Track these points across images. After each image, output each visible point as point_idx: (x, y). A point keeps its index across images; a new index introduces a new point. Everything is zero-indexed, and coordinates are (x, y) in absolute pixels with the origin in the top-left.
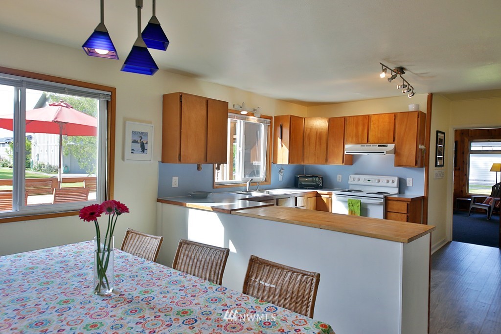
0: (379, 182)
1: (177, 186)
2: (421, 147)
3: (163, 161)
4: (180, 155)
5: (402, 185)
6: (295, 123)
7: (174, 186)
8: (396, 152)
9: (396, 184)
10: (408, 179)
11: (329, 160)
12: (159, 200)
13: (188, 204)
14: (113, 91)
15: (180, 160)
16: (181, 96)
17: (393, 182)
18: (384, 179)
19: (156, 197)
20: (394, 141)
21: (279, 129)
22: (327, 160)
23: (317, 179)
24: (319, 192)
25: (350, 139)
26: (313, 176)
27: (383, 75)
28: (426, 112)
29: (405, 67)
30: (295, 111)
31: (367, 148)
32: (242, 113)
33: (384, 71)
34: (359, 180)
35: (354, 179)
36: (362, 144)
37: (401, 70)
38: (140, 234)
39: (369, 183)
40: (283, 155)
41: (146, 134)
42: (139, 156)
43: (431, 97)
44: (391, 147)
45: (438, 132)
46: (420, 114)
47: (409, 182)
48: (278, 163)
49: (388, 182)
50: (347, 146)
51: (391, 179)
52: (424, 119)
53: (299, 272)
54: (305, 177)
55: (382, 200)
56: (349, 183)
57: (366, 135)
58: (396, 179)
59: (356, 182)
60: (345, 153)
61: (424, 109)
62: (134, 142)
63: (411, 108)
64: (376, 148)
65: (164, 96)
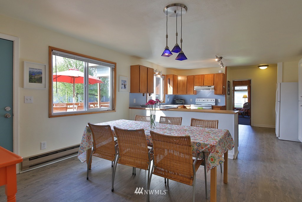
0: (208, 101)
1: (135, 102)
2: (224, 87)
3: (131, 92)
4: (139, 89)
5: (216, 101)
6: (175, 78)
7: (134, 102)
8: (215, 89)
9: (214, 101)
10: (219, 99)
11: (188, 93)
12: (130, 108)
13: (146, 109)
14: (115, 64)
15: (139, 92)
16: (140, 66)
17: (213, 101)
18: (210, 100)
19: (128, 107)
20: (214, 84)
21: (168, 80)
22: (187, 93)
23: (182, 101)
24: (185, 105)
25: (196, 84)
26: (181, 100)
27: (217, 60)
28: (225, 74)
29: (223, 57)
30: (175, 73)
31: (203, 88)
32: (156, 73)
33: (217, 58)
34: (200, 100)
35: (198, 100)
36: (201, 86)
37: (221, 58)
38: (142, 116)
39: (204, 102)
40: (170, 91)
41: (126, 81)
42: (123, 90)
43: (226, 68)
44: (213, 87)
45: (228, 81)
46: (223, 74)
47: (219, 101)
48: (168, 94)
49: (211, 101)
50: (195, 87)
51: (212, 99)
52: (225, 76)
53: (210, 121)
54: (178, 100)
55: (211, 107)
56: (196, 102)
57: (203, 82)
58: (214, 100)
59: (198, 101)
60: (195, 90)
61: (224, 72)
62: (122, 84)
63: (220, 72)
64: (207, 87)
65: (131, 66)
